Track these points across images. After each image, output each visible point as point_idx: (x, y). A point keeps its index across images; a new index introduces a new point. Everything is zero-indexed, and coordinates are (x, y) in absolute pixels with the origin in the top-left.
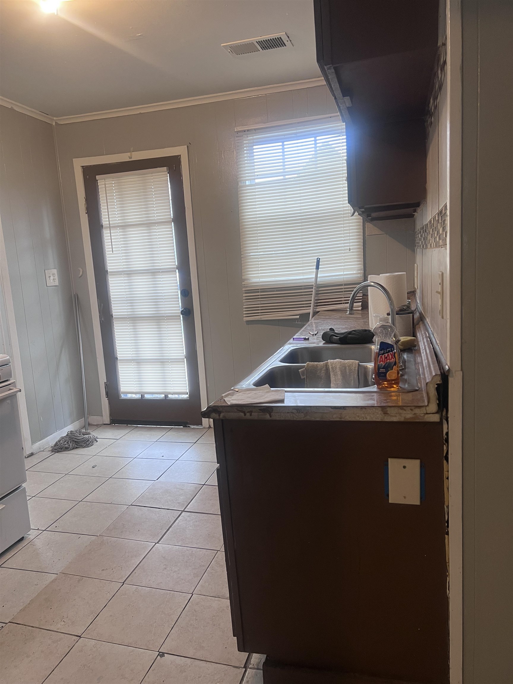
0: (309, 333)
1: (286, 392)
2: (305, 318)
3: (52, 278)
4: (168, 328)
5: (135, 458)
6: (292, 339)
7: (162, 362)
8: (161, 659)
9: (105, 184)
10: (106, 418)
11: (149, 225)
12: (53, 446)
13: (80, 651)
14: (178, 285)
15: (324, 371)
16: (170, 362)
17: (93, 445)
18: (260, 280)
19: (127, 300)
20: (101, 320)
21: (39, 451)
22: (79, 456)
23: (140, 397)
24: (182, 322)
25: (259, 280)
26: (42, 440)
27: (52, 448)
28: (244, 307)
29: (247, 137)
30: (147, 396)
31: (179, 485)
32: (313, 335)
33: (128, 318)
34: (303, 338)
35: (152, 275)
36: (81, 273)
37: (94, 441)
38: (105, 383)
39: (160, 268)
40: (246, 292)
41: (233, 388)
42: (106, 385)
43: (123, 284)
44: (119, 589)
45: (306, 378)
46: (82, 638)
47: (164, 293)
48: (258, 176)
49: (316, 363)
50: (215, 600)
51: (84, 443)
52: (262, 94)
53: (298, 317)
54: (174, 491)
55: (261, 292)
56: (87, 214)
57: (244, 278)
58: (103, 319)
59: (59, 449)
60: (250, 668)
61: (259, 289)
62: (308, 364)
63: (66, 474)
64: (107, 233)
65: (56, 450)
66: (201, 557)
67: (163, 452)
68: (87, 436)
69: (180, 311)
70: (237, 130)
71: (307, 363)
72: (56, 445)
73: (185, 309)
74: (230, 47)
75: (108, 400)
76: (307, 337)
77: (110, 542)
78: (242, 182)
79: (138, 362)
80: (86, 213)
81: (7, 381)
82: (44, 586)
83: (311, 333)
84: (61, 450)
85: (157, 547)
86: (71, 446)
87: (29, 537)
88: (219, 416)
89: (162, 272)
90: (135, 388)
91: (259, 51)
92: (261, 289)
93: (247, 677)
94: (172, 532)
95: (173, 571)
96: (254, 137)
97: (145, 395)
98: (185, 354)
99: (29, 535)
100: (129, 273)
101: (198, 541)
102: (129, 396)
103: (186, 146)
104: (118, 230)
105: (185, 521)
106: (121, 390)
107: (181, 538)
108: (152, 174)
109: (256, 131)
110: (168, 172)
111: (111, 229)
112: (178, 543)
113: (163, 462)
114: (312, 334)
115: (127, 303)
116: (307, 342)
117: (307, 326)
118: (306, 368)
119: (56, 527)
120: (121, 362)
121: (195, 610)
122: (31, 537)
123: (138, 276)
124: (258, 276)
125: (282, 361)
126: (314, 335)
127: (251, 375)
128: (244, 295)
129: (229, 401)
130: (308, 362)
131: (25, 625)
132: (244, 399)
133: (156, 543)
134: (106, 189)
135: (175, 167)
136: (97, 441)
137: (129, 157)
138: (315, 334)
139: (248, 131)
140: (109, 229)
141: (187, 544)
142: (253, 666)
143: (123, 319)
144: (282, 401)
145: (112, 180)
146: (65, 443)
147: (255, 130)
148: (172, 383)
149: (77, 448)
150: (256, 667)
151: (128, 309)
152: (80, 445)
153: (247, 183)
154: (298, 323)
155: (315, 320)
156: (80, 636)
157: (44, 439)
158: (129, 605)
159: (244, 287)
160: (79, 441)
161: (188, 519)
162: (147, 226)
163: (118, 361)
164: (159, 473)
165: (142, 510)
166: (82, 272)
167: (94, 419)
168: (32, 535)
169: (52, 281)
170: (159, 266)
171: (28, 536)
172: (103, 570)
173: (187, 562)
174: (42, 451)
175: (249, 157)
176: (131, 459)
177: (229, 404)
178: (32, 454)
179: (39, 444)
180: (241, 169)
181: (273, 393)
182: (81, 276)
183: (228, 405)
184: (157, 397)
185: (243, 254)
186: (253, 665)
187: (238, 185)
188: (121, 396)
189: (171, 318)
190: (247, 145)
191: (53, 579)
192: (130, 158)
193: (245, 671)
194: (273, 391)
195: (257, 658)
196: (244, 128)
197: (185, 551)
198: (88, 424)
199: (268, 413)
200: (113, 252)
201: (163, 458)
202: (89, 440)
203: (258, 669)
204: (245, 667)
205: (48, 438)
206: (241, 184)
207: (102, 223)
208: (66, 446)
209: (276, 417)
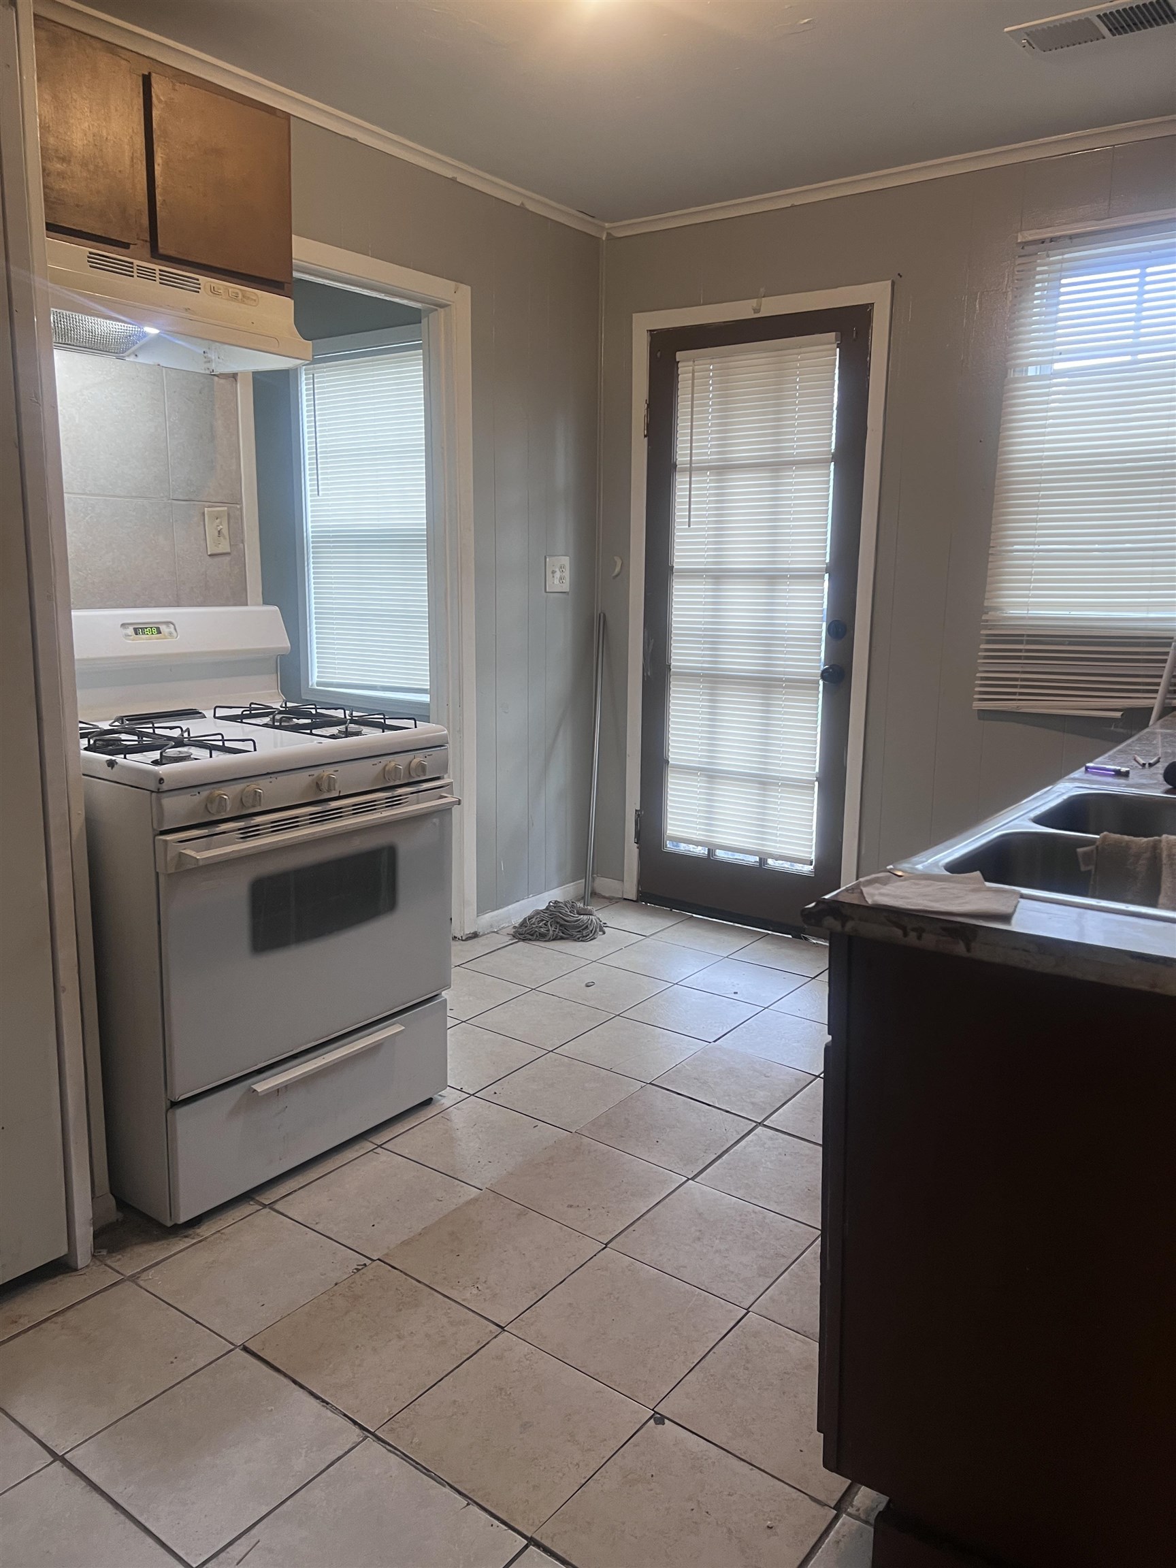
0: (1135, 760)
1: (1023, 896)
2: (1136, 720)
3: (558, 575)
4: (786, 706)
5: (676, 984)
6: (1083, 769)
7: (764, 782)
8: (655, 1427)
9: (693, 370)
10: (630, 887)
11: (776, 466)
12: (517, 925)
13: (497, 1357)
14: (823, 610)
15: (1144, 862)
16: (780, 786)
17: (595, 938)
18: (1030, 612)
19: (705, 636)
20: (645, 674)
21: (488, 931)
22: (565, 956)
23: (706, 853)
24: (821, 696)
25: (1026, 612)
26: (498, 909)
27: (514, 930)
28: (978, 675)
29: (1048, 256)
30: (721, 854)
31: (760, 1064)
32: (1144, 765)
33: (701, 676)
34: (1114, 771)
35: (768, 584)
36: (617, 570)
37: (598, 930)
38: (636, 810)
39: (789, 568)
40: (989, 640)
41: (891, 867)
42: (639, 815)
43: (702, 600)
44: (595, 1255)
45: (1093, 871)
46: (506, 1333)
47: (789, 625)
48: (1060, 354)
49: (1126, 837)
50: (795, 1339)
51: (578, 932)
52: (1104, 145)
53: (1118, 714)
54: (748, 1075)
55: (1028, 642)
56: (646, 439)
57: (990, 605)
58: (649, 674)
59: (528, 933)
60: (849, 1515)
61: (1022, 635)
62: (1105, 837)
63: (533, 989)
64: (684, 483)
65: (522, 934)
66: (783, 1234)
67: (738, 984)
68: (586, 917)
69: (820, 671)
70: (1024, 240)
71: (1102, 834)
72: (523, 924)
73: (831, 667)
74: (1026, 33)
75: (638, 848)
76: (1124, 769)
77: (595, 1151)
78: (1017, 369)
79: (711, 775)
80: (645, 436)
81: (438, 778)
82: (453, 1207)
83: (1139, 759)
84: (530, 937)
85: (691, 1188)
86: (551, 932)
87: (443, 1101)
88: (843, 926)
89: (792, 577)
90: (698, 832)
91: (1104, 38)
92: (1029, 636)
93: (838, 1532)
94: (727, 1164)
95: (714, 1249)
96: (1066, 256)
97: (717, 850)
98: (817, 770)
99: (444, 1096)
100: (718, 576)
101: (782, 1199)
102: (683, 848)
103: (889, 283)
104: (709, 476)
105: (760, 1147)
106: (668, 832)
107: (746, 1181)
108: (800, 347)
109: (1073, 240)
110: (838, 344)
111: (693, 472)
112: (737, 1191)
113: (734, 1006)
114: (1142, 762)
115: (705, 643)
116: (1122, 781)
117: (1133, 742)
118: (1097, 847)
119: (495, 1093)
120: (675, 771)
121: (747, 1348)
122: (447, 1102)
123: (739, 583)
124: (1027, 602)
125: (1039, 820)
126: (1147, 765)
127: (947, 843)
128: (983, 646)
129: (872, 895)
130: (1105, 833)
131: (406, 1274)
132: (908, 898)
133: (688, 1179)
134: (693, 384)
135: (857, 333)
136: (604, 933)
137: (754, 310)
138: (1151, 765)
139: (1051, 241)
140: (688, 473)
141: (755, 1198)
142: (857, 1513)
143: (692, 676)
144: (1006, 918)
145: (709, 361)
146: (540, 925)
147: (1071, 237)
148: (780, 834)
149: (562, 938)
150: (863, 1516)
151: (704, 656)
152: (569, 935)
153: (1031, 371)
154: (1116, 730)
155: (1162, 727)
156: (502, 1328)
157: (501, 908)
158: (611, 1294)
159: (986, 628)
160: (569, 925)
161: (769, 1143)
162: (773, 469)
163: (669, 768)
164: (721, 1029)
165: (671, 1100)
166: (620, 567)
167: (605, 885)
168: (448, 1097)
169: (556, 582)
170: (786, 562)
171: (440, 1097)
172: (571, 1206)
173: (747, 1237)
174: (494, 932)
175: (1046, 306)
176: (667, 985)
177: (870, 901)
178: (475, 935)
179: (492, 918)
180: (1020, 336)
181: (989, 895)
182: (617, 576)
183: (867, 905)
184: (743, 860)
185: (993, 547)
186: (858, 1510)
187: (1006, 377)
188: (666, 845)
189: (797, 684)
190: (1046, 276)
191: (472, 1197)
192: (756, 311)
193: (836, 1518)
194: (990, 889)
195: (866, 1498)
196: (1045, 233)
197: (748, 1212)
198: (591, 894)
199: (963, 940)
200: (689, 526)
201: (735, 997)
202: (587, 926)
203: (866, 1522)
204: (839, 1507)
205: (510, 907)
206: (1014, 375)
207: (676, 459)
208: (542, 930)
209: (981, 952)
